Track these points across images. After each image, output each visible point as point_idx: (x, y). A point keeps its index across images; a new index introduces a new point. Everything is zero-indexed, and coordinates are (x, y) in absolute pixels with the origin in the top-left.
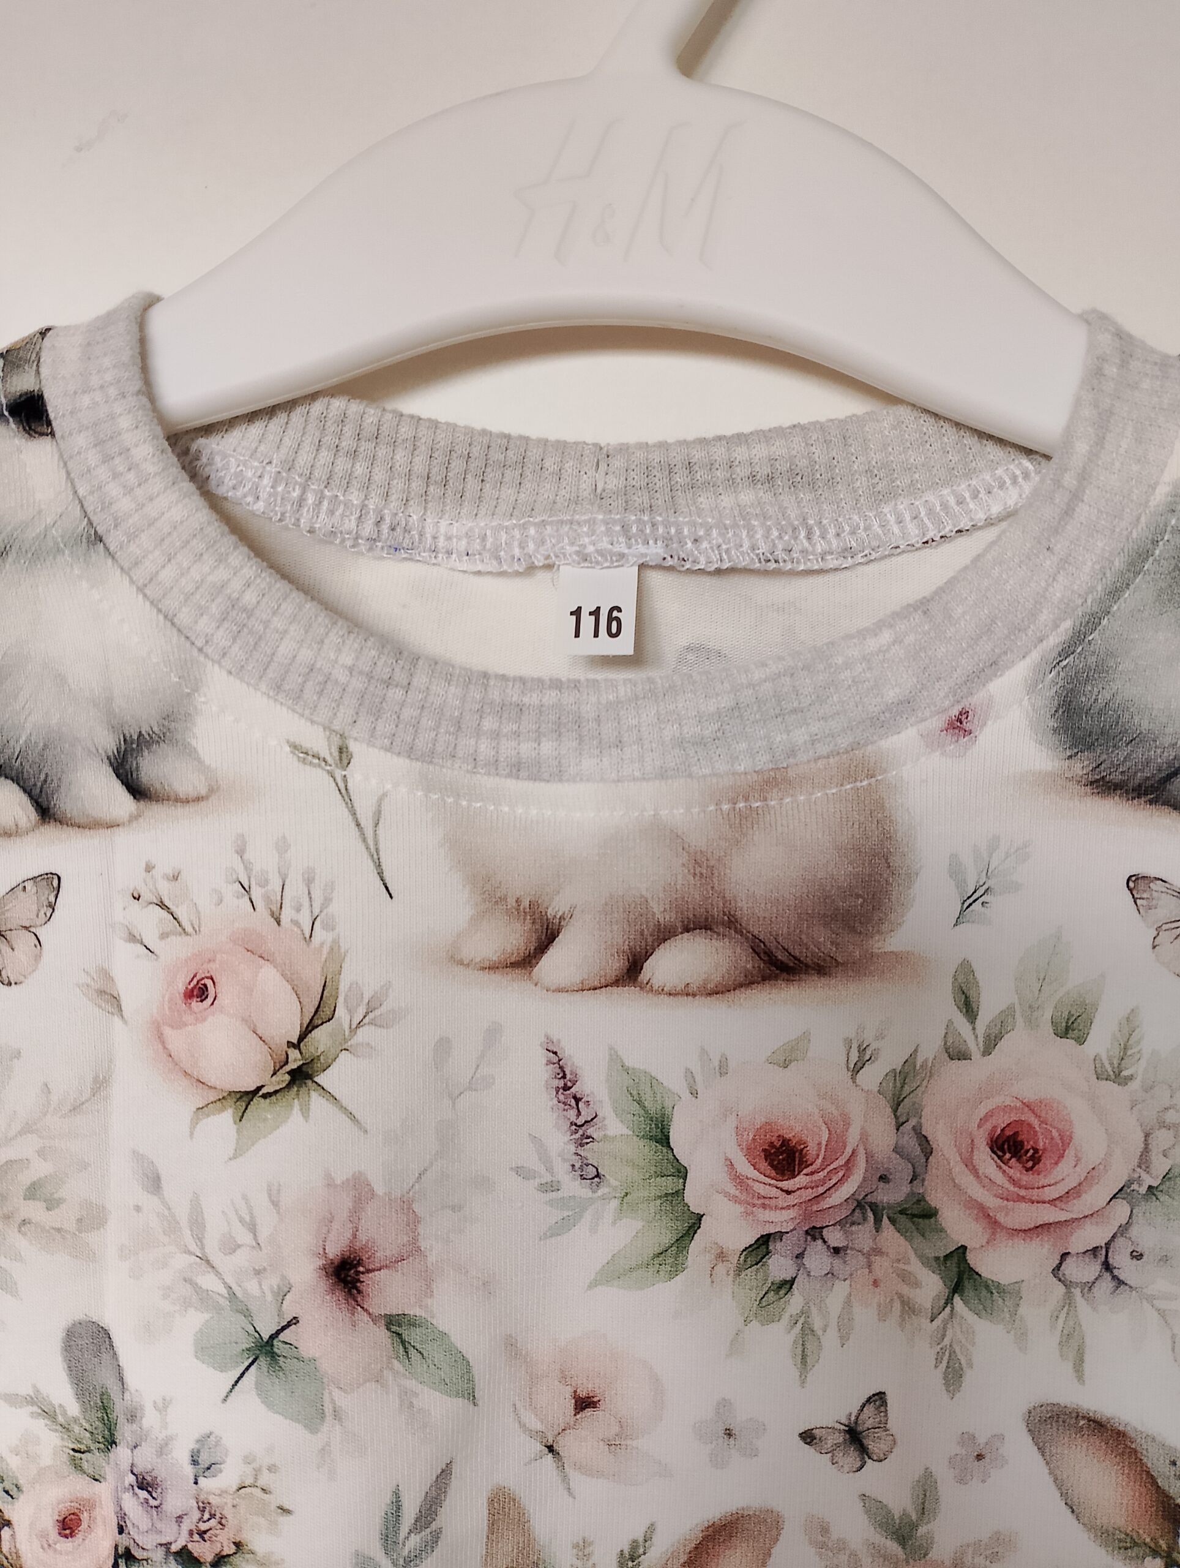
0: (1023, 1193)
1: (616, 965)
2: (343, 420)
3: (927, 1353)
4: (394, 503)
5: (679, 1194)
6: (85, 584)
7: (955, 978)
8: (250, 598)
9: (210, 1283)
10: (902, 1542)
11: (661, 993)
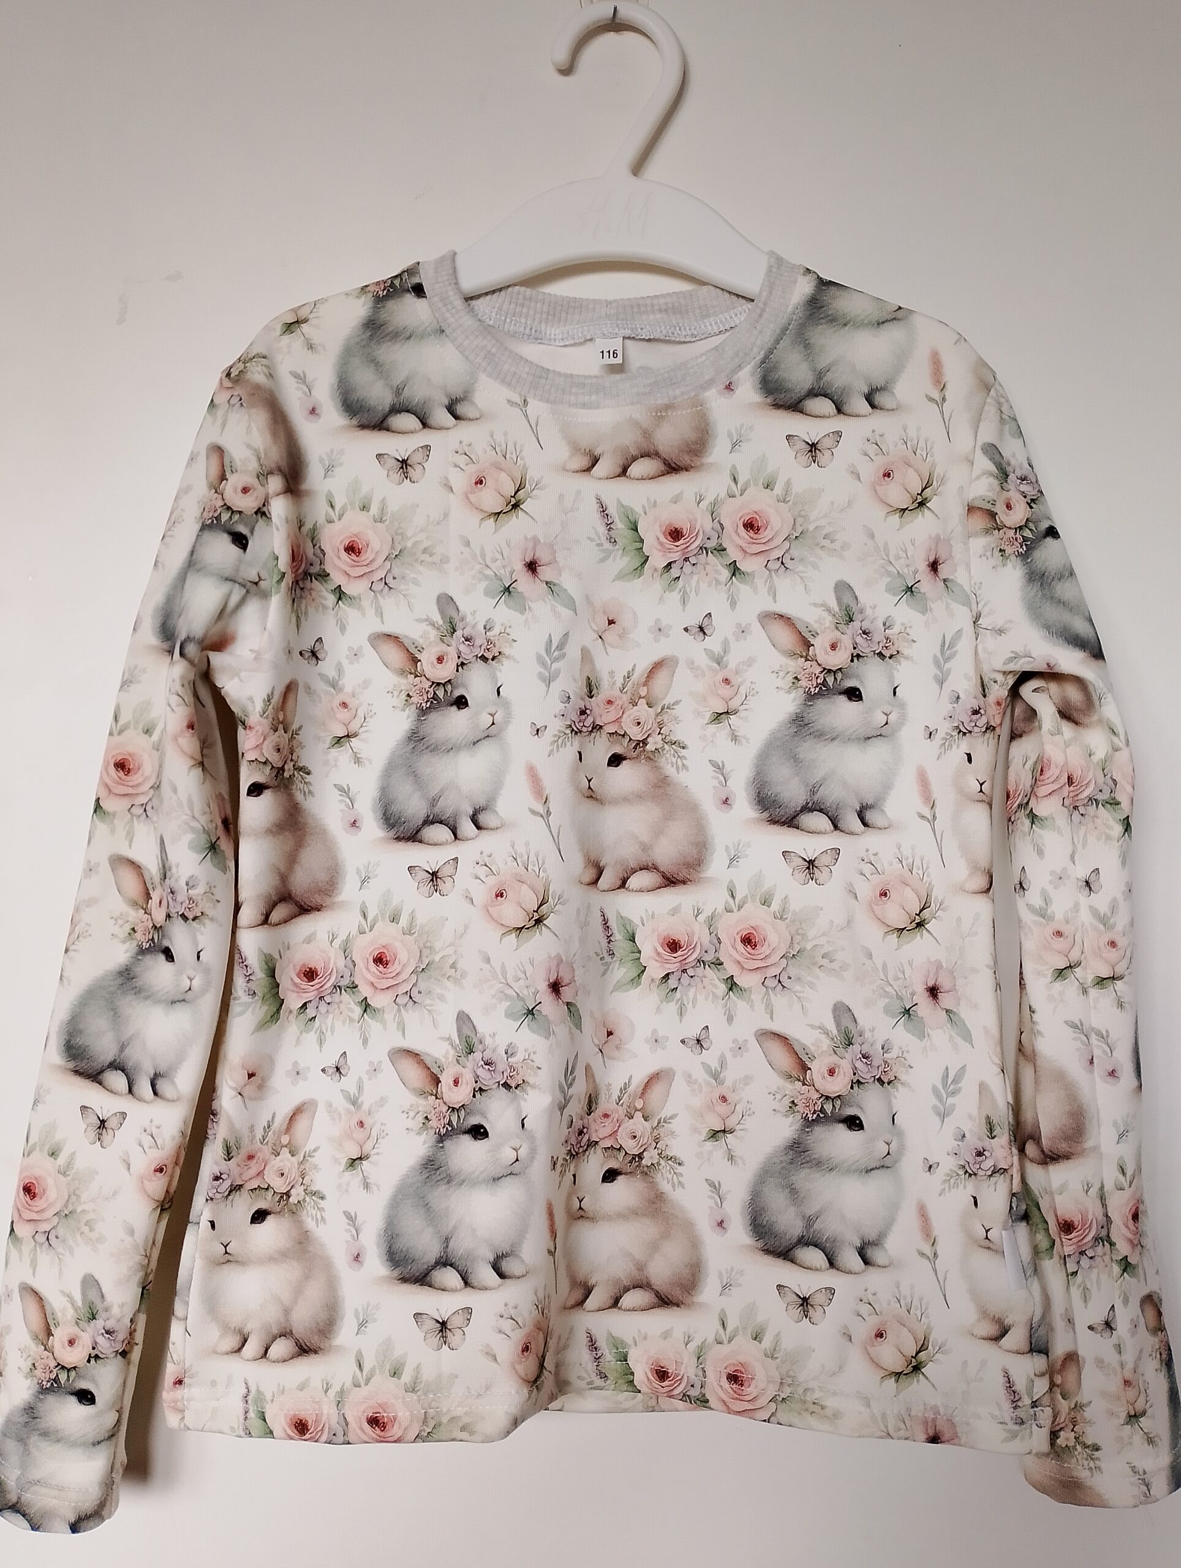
0: (754, 541)
1: (619, 470)
2: (519, 293)
3: (724, 597)
4: (536, 323)
5: (642, 548)
6: (438, 346)
7: (730, 471)
8: (494, 350)
9: (488, 572)
10: (719, 664)
11: (633, 479)
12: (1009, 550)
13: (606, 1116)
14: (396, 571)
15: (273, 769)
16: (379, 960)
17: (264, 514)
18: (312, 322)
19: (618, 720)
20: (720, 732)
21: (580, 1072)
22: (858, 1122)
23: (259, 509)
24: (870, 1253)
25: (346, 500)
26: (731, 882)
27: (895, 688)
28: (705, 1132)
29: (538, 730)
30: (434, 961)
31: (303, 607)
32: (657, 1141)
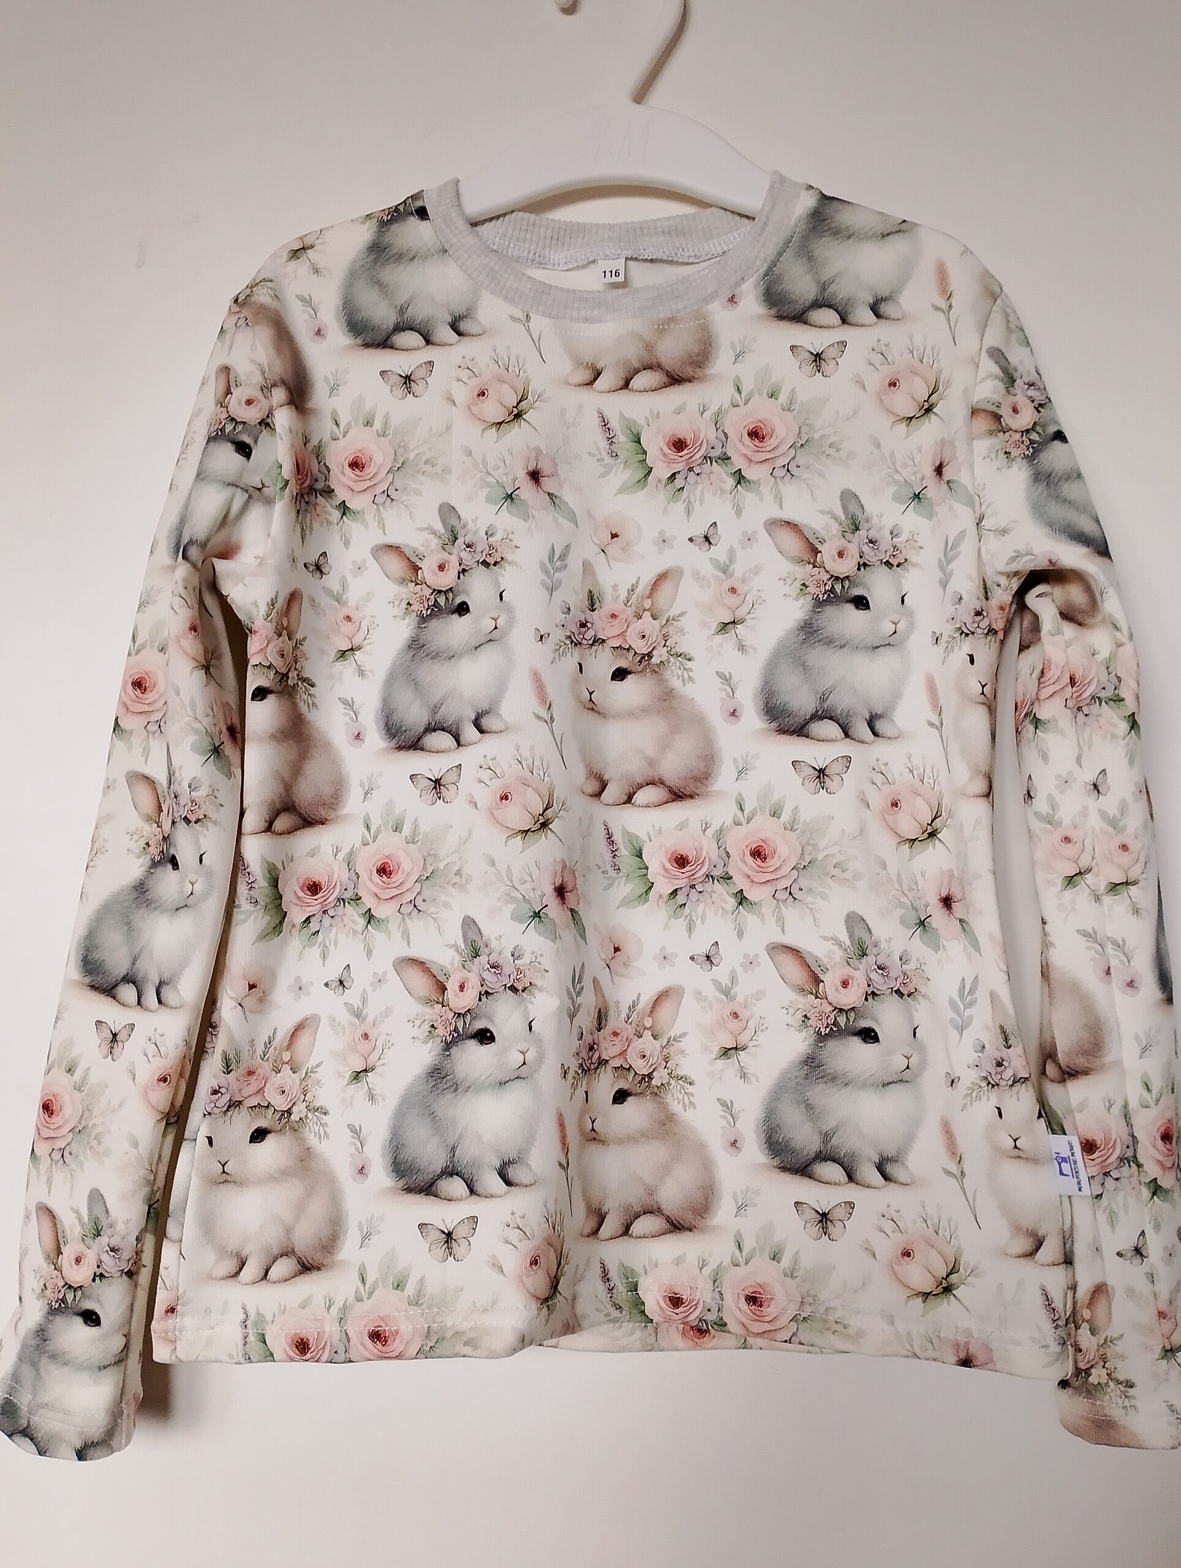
0: (759, 449)
1: (621, 383)
2: (522, 220)
3: (729, 504)
4: (540, 247)
5: (644, 460)
6: (441, 267)
7: (734, 381)
8: (497, 268)
9: (490, 479)
10: (725, 573)
11: (636, 391)
12: (1015, 453)
13: (615, 1034)
14: (398, 484)
15: (278, 674)
16: (383, 871)
17: (268, 425)
18: (318, 247)
19: (622, 634)
20: (727, 642)
21: (587, 983)
22: (872, 1034)
23: (263, 420)
24: (890, 1169)
25: (351, 418)
26: (740, 794)
27: (903, 597)
28: (716, 1050)
29: (542, 637)
30: (438, 868)
31: (308, 520)
32: (666, 1060)
